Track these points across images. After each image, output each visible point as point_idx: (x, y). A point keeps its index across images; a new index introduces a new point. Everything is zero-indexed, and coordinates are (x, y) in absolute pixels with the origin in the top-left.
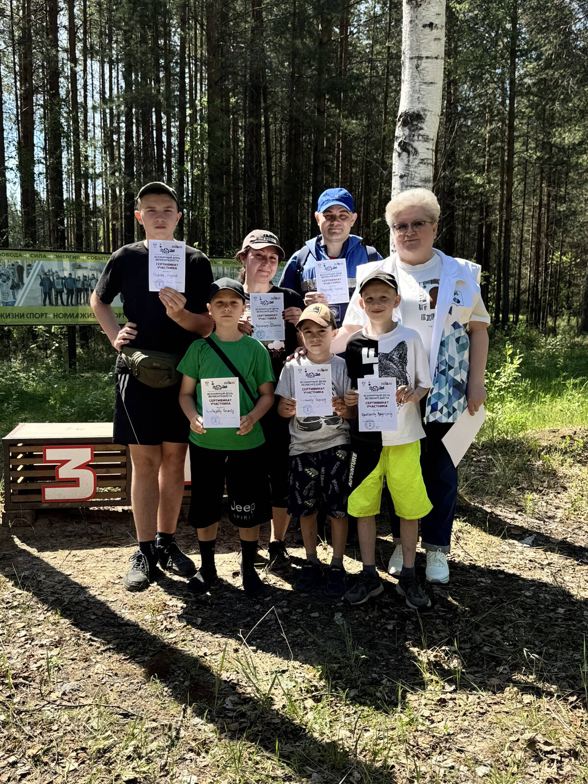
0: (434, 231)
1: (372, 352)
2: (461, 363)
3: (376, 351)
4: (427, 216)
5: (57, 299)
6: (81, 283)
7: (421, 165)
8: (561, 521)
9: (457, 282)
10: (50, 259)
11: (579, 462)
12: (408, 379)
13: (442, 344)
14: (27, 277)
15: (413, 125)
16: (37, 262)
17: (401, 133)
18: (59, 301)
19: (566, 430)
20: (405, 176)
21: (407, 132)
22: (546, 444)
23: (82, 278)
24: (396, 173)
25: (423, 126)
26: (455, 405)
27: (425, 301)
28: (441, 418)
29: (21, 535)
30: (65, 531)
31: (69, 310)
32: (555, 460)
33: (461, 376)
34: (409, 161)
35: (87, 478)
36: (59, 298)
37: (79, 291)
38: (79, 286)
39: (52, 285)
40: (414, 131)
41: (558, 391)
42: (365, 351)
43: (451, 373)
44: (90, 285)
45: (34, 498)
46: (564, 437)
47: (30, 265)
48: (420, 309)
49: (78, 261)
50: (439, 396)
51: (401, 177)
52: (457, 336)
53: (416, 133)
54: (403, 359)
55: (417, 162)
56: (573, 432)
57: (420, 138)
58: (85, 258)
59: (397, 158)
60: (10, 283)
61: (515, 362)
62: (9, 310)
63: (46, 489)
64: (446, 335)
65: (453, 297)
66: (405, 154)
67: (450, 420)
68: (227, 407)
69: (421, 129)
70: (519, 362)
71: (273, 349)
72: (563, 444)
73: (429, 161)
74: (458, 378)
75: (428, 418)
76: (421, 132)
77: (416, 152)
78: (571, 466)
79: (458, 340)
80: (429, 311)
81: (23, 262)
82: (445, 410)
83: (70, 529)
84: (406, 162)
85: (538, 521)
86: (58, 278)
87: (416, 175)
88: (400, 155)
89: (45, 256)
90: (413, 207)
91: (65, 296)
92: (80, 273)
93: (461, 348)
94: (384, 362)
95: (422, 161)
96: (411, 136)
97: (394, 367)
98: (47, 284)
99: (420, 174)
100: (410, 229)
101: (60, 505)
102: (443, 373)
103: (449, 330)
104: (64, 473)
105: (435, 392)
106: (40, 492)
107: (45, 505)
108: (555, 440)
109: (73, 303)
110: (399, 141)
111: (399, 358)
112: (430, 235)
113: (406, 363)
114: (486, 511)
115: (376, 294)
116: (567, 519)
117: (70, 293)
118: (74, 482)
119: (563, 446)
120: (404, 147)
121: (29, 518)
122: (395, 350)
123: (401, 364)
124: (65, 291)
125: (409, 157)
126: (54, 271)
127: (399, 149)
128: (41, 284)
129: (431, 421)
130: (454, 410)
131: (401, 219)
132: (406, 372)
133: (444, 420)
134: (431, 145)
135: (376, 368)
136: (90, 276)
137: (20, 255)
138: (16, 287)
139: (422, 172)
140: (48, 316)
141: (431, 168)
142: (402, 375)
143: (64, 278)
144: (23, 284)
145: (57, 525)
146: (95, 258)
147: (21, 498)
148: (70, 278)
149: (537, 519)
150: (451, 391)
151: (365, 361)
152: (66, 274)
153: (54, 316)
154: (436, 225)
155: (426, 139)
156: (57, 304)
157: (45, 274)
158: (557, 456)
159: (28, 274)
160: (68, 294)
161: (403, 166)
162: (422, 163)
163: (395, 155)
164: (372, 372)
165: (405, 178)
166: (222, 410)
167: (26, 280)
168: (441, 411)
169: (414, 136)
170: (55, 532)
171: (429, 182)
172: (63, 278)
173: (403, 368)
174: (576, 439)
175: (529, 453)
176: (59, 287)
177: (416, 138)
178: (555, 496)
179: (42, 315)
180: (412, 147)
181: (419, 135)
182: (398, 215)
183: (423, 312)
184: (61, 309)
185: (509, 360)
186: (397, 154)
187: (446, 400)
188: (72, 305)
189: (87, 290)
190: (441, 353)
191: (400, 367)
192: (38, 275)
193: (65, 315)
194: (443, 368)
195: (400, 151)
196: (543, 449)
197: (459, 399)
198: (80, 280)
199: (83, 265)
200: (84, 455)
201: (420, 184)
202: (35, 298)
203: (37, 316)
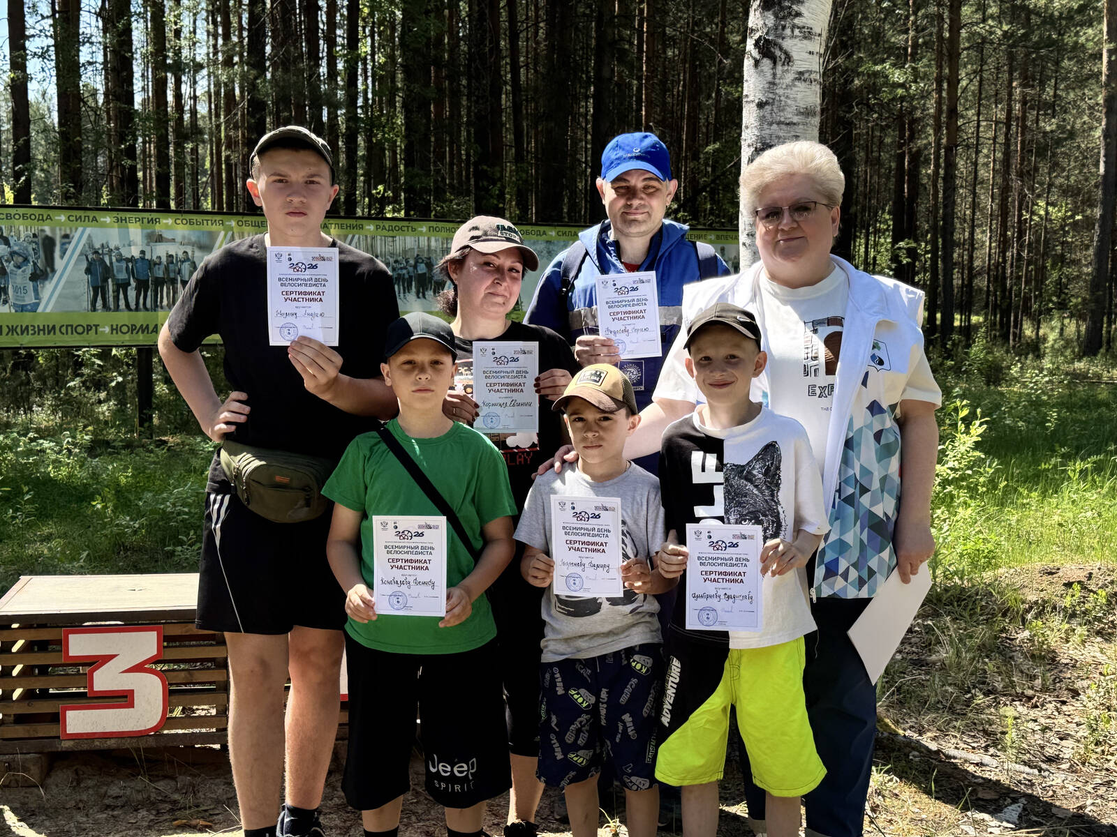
0: (834, 221)
1: (712, 460)
2: (884, 480)
3: (720, 458)
4: (819, 192)
5: (117, 299)
6: (162, 267)
7: (797, 83)
8: (1072, 770)
9: (879, 324)
10: (104, 225)
11: (1099, 633)
12: (782, 516)
13: (849, 444)
14: (62, 257)
15: (782, 9)
16: (80, 229)
17: (761, 23)
18: (122, 303)
19: (1072, 569)
20: (767, 103)
21: (771, 20)
22: (1035, 599)
23: (164, 259)
24: (751, 98)
25: (802, 9)
26: (873, 563)
27: (815, 358)
28: (845, 588)
29: (18, 805)
30: (105, 795)
31: (141, 318)
32: (1053, 632)
33: (885, 507)
34: (774, 75)
35: (150, 691)
36: (121, 296)
37: (159, 283)
38: (160, 273)
39: (107, 272)
40: (784, 18)
41: (1051, 484)
42: (697, 457)
43: (865, 500)
44: (179, 272)
45: (44, 730)
46: (1069, 585)
47: (66, 236)
48: (806, 373)
49: (158, 228)
50: (842, 546)
51: (761, 105)
52: (877, 428)
53: (788, 23)
54: (773, 478)
55: (790, 77)
56: (1086, 573)
57: (797, 32)
58: (170, 221)
59: (753, 70)
60: (29, 269)
61: (972, 431)
62: (27, 319)
63: (71, 715)
64: (856, 427)
65: (870, 352)
66: (766, 63)
67: (864, 594)
68: (422, 576)
69: (798, 14)
70: (980, 430)
71: (517, 447)
72: (1069, 598)
73: (813, 76)
74: (879, 510)
75: (819, 590)
76: (797, 21)
77: (788, 59)
78: (1083, 642)
79: (878, 436)
80: (823, 379)
81: (53, 230)
82: (853, 574)
83: (114, 790)
84: (770, 78)
85: (1027, 769)
86: (120, 259)
87: (789, 102)
88: (757, 63)
89: (95, 219)
90: (792, 175)
91: (132, 293)
92: (161, 251)
93: (885, 452)
94: (736, 481)
95: (800, 76)
96: (778, 29)
97: (755, 491)
98: (99, 270)
99: (795, 100)
100: (786, 219)
101: (97, 743)
102: (850, 500)
103: (862, 417)
104: (104, 680)
105: (833, 538)
106: (56, 719)
107: (66, 745)
108: (1053, 590)
109: (149, 304)
110: (757, 36)
111: (765, 474)
112: (827, 228)
113: (778, 485)
114: (927, 748)
115: (718, 351)
116: (1083, 764)
117: (142, 286)
118: (123, 699)
119: (1067, 602)
120: (766, 48)
121: (35, 770)
122: (756, 458)
123: (768, 488)
124: (133, 283)
125: (774, 68)
126: (112, 247)
127: (755, 53)
128: (88, 271)
129: (824, 595)
130: (871, 573)
131: (768, 199)
132: (777, 503)
133: (852, 593)
134: (817, 46)
135: (719, 493)
136: (181, 255)
137: (49, 217)
138: (39, 276)
139: (799, 96)
140: (100, 329)
141: (817, 89)
142: (771, 509)
143: (132, 259)
144: (53, 271)
145: (90, 783)
146: (191, 223)
147: (20, 731)
148: (143, 259)
149: (1025, 763)
150: (865, 537)
151: (698, 478)
152: (135, 252)
153: (112, 329)
154: (836, 210)
155: (808, 34)
156: (117, 308)
157: (96, 252)
158: (1056, 621)
159: (64, 252)
160: (138, 289)
161: (762, 84)
162: (799, 79)
163: (748, 63)
164: (710, 501)
165: (768, 108)
166: (411, 579)
167: (59, 263)
168: (845, 576)
169: (784, 28)
170: (85, 797)
171: (814, 114)
172: (128, 260)
173: (772, 495)
174: (1092, 587)
175: (1004, 615)
176: (122, 276)
177: (788, 32)
178: (1057, 709)
179: (89, 328)
180: (781, 49)
181: (794, 27)
182: (762, 191)
183: (811, 380)
184: (123, 317)
185: (962, 427)
186: (752, 62)
187: (855, 554)
188: (146, 309)
189: (174, 281)
190: (846, 461)
191: (767, 493)
192: (81, 254)
193: (132, 329)
194: (850, 491)
195: (758, 57)
196: (1031, 608)
197: (881, 551)
198: (160, 263)
199: (166, 235)
200: (146, 644)
201: (795, 119)
202: (76, 298)
203: (80, 329)
